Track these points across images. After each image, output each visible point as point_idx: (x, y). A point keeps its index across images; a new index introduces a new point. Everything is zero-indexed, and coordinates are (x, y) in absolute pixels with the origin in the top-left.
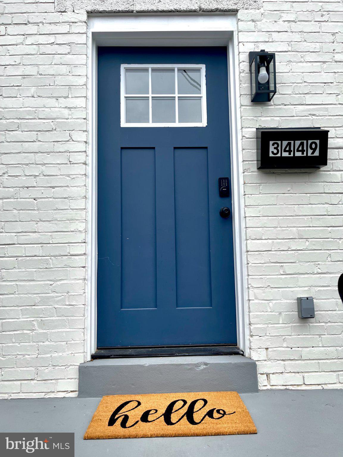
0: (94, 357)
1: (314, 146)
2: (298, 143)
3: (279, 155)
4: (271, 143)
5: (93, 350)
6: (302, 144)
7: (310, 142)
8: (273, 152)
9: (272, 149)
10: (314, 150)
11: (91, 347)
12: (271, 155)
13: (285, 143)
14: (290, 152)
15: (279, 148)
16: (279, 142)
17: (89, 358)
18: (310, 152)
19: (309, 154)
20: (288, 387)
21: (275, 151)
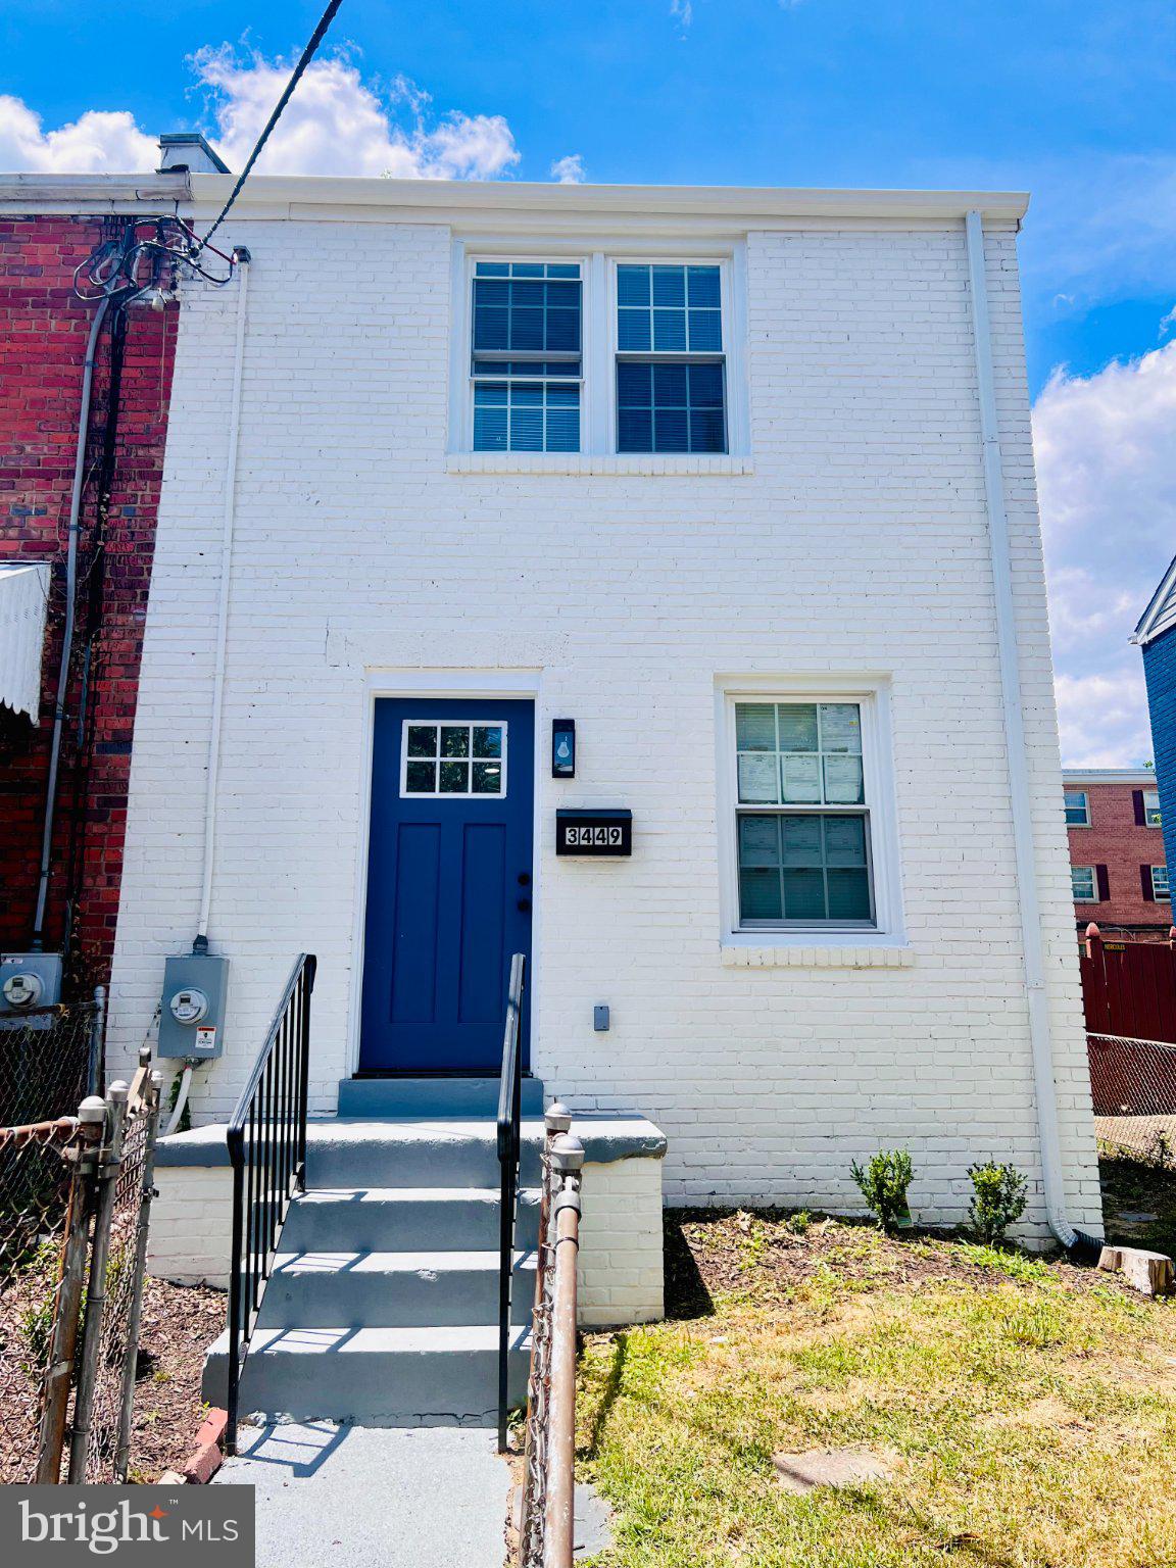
0: (355, 1076)
1: (615, 834)
2: (597, 830)
3: (576, 843)
4: (568, 829)
5: (355, 1071)
6: (602, 831)
7: (611, 829)
8: (569, 840)
9: (568, 835)
10: (616, 838)
11: (353, 1066)
12: (568, 843)
13: (583, 830)
14: (589, 839)
15: (577, 835)
16: (577, 829)
17: (351, 1076)
18: (611, 840)
19: (611, 843)
20: (578, 1112)
21: (572, 839)
